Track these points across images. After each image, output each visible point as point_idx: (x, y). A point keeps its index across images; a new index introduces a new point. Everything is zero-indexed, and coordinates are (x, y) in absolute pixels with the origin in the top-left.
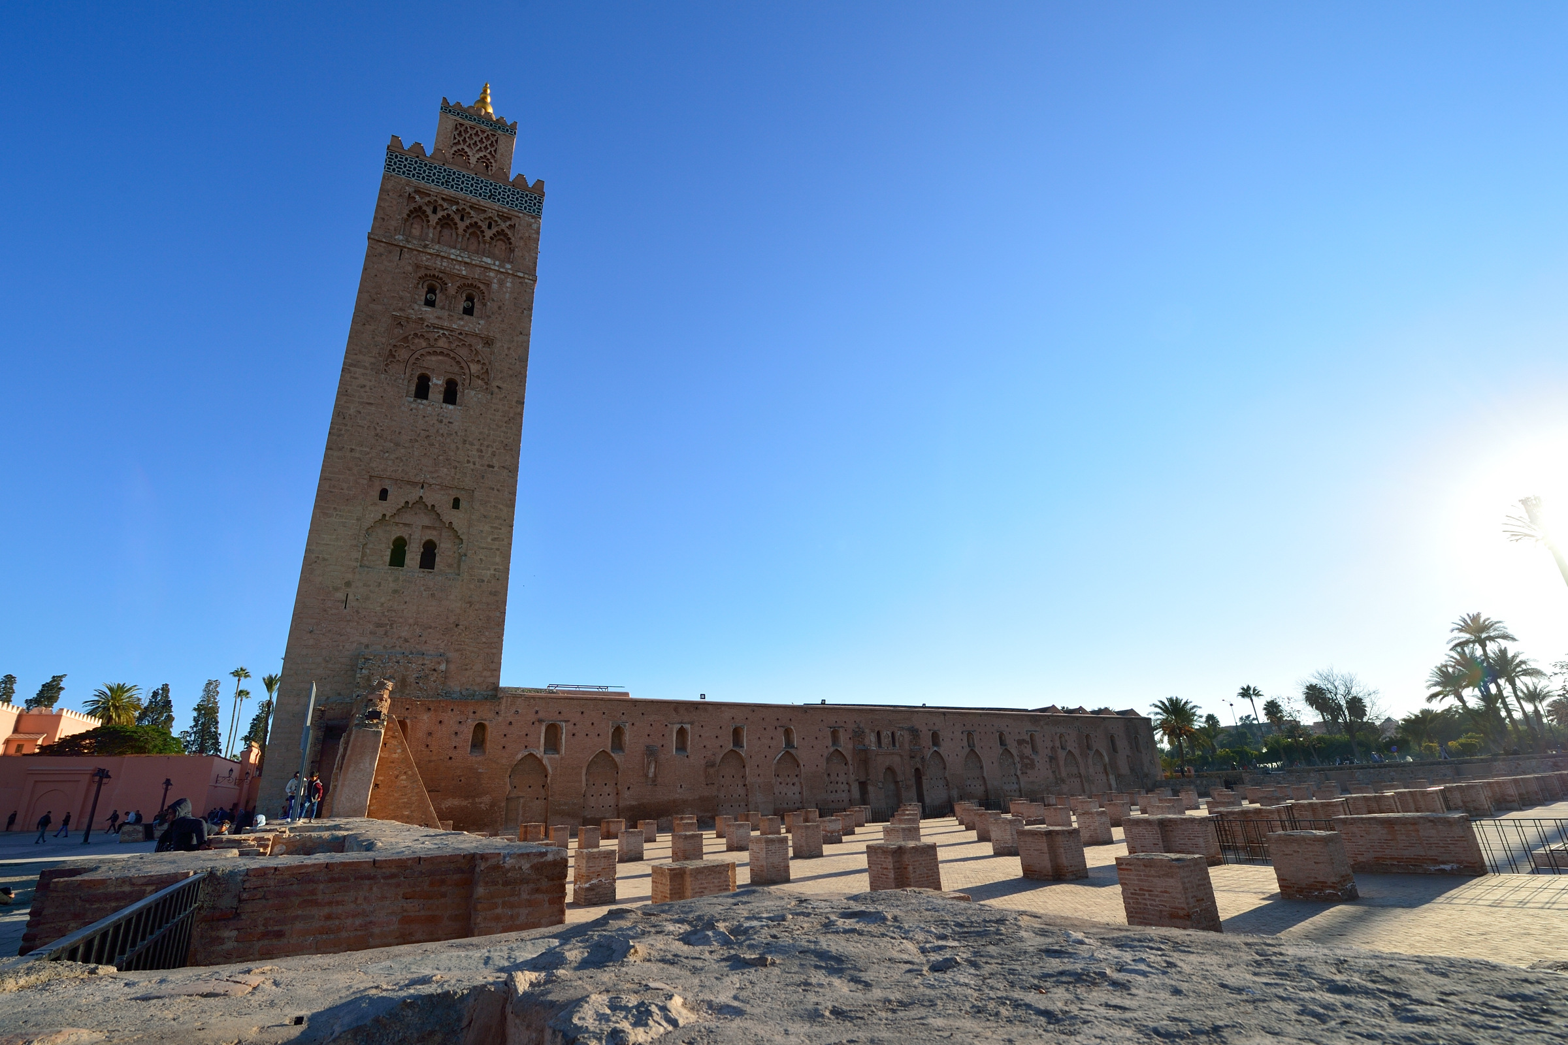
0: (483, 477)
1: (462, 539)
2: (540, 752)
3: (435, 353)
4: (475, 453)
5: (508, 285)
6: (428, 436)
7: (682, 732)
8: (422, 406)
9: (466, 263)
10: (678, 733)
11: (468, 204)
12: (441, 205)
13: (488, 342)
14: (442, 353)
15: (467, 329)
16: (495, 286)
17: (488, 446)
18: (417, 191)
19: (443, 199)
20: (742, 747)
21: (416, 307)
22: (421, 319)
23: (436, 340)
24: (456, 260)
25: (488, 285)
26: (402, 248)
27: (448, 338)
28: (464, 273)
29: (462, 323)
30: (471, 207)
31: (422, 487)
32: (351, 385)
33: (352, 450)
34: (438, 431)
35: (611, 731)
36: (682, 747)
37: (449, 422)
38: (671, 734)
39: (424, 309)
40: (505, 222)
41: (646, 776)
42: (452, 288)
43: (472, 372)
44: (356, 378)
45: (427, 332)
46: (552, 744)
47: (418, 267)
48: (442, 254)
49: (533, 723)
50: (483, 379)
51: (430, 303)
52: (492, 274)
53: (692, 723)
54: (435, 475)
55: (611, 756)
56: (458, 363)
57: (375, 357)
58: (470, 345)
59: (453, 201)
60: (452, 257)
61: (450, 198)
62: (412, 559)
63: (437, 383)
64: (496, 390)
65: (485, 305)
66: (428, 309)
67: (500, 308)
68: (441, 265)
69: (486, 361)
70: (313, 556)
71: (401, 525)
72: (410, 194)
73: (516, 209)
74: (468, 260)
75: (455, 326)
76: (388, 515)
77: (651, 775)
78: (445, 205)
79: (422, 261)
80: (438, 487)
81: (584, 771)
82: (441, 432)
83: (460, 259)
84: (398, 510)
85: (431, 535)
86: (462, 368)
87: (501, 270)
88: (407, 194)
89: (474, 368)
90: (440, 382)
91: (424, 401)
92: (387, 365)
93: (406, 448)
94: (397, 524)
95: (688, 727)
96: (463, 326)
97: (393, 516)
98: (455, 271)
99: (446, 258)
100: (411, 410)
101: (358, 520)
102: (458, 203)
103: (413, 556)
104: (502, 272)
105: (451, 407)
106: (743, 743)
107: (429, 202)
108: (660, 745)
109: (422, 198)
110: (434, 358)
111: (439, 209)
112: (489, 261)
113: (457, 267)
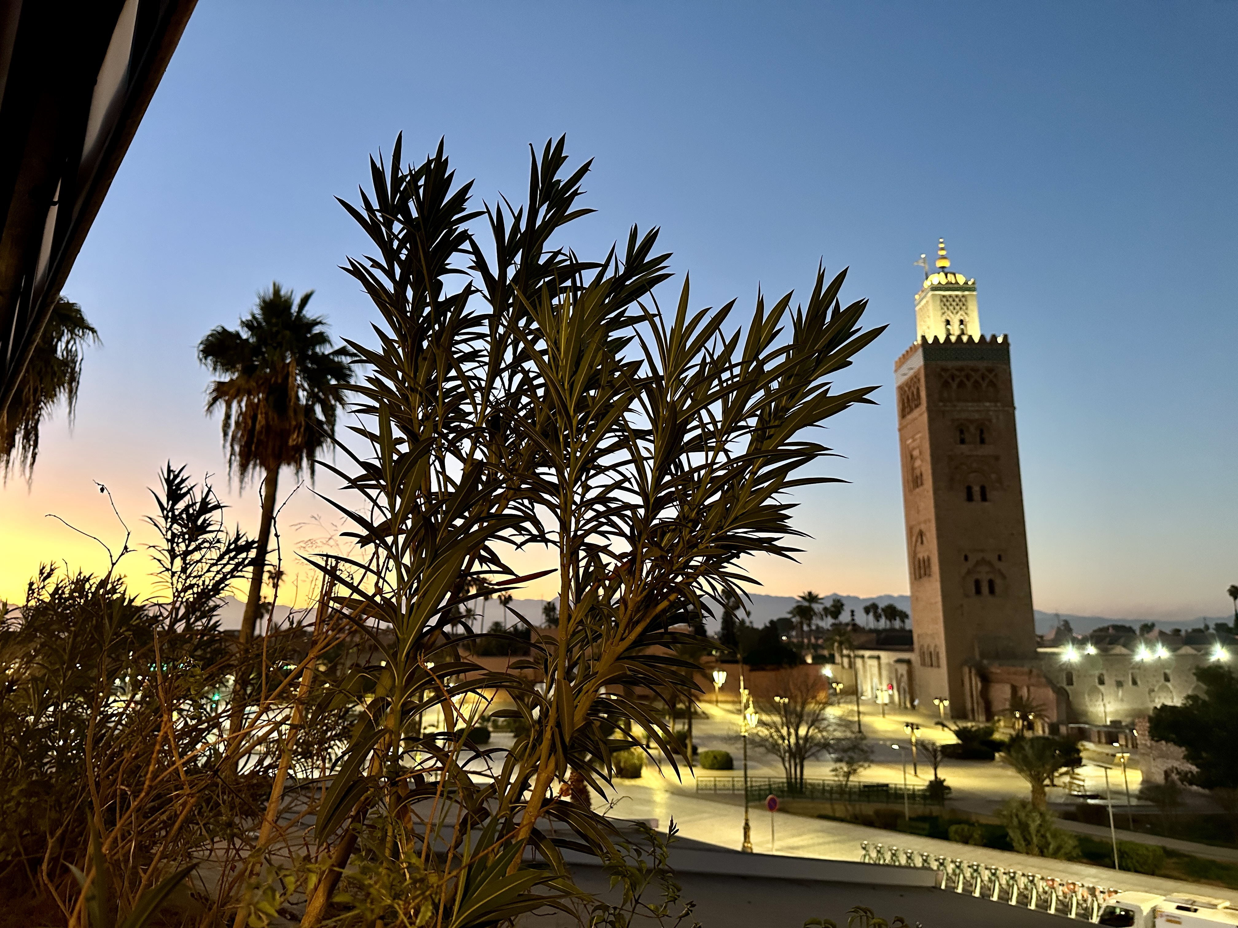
0: (1010, 541)
1: (1006, 577)
3: (972, 472)
4: (1003, 528)
5: (1001, 417)
7: (1134, 674)
8: (973, 506)
9: (977, 410)
11: (970, 369)
12: (956, 375)
13: (997, 458)
14: (975, 472)
15: (985, 454)
16: (994, 421)
18: (943, 370)
19: (956, 370)
21: (957, 446)
22: (962, 453)
23: (971, 464)
24: (971, 410)
25: (990, 421)
26: (944, 411)
27: (976, 461)
28: (977, 417)
29: (981, 450)
30: (972, 370)
31: (983, 551)
32: (939, 502)
33: (948, 536)
34: (983, 518)
36: (1134, 682)
37: (987, 512)
40: (991, 373)
41: (1118, 696)
42: (972, 429)
43: (992, 479)
44: (940, 497)
45: (966, 461)
47: (953, 421)
48: (964, 409)
49: (1059, 671)
50: (999, 483)
51: (963, 441)
52: (991, 413)
54: (987, 544)
55: (1097, 687)
56: (985, 475)
57: (946, 482)
58: (988, 463)
59: (961, 369)
60: (969, 409)
61: (959, 368)
63: (976, 489)
64: (1006, 488)
65: (991, 435)
66: (963, 446)
67: (999, 435)
68: (965, 416)
69: (999, 471)
70: (945, 594)
71: (976, 573)
72: (939, 374)
74: (977, 408)
75: (979, 454)
76: (970, 568)
78: (958, 374)
79: (955, 416)
80: (990, 550)
81: (1086, 695)
82: (985, 519)
83: (973, 409)
84: (974, 565)
85: (991, 576)
86: (987, 478)
87: (995, 408)
89: (993, 476)
90: (978, 489)
91: (974, 503)
92: (951, 485)
94: (974, 572)
95: (1137, 673)
96: (982, 452)
97: (972, 569)
98: (973, 418)
99: (966, 410)
100: (968, 509)
101: (959, 573)
102: (964, 370)
103: (985, 589)
104: (997, 410)
105: (986, 504)
106: (1169, 680)
107: (950, 375)
108: (1122, 681)
109: (946, 374)
110: (972, 475)
111: (955, 377)
112: (988, 404)
113: (973, 415)
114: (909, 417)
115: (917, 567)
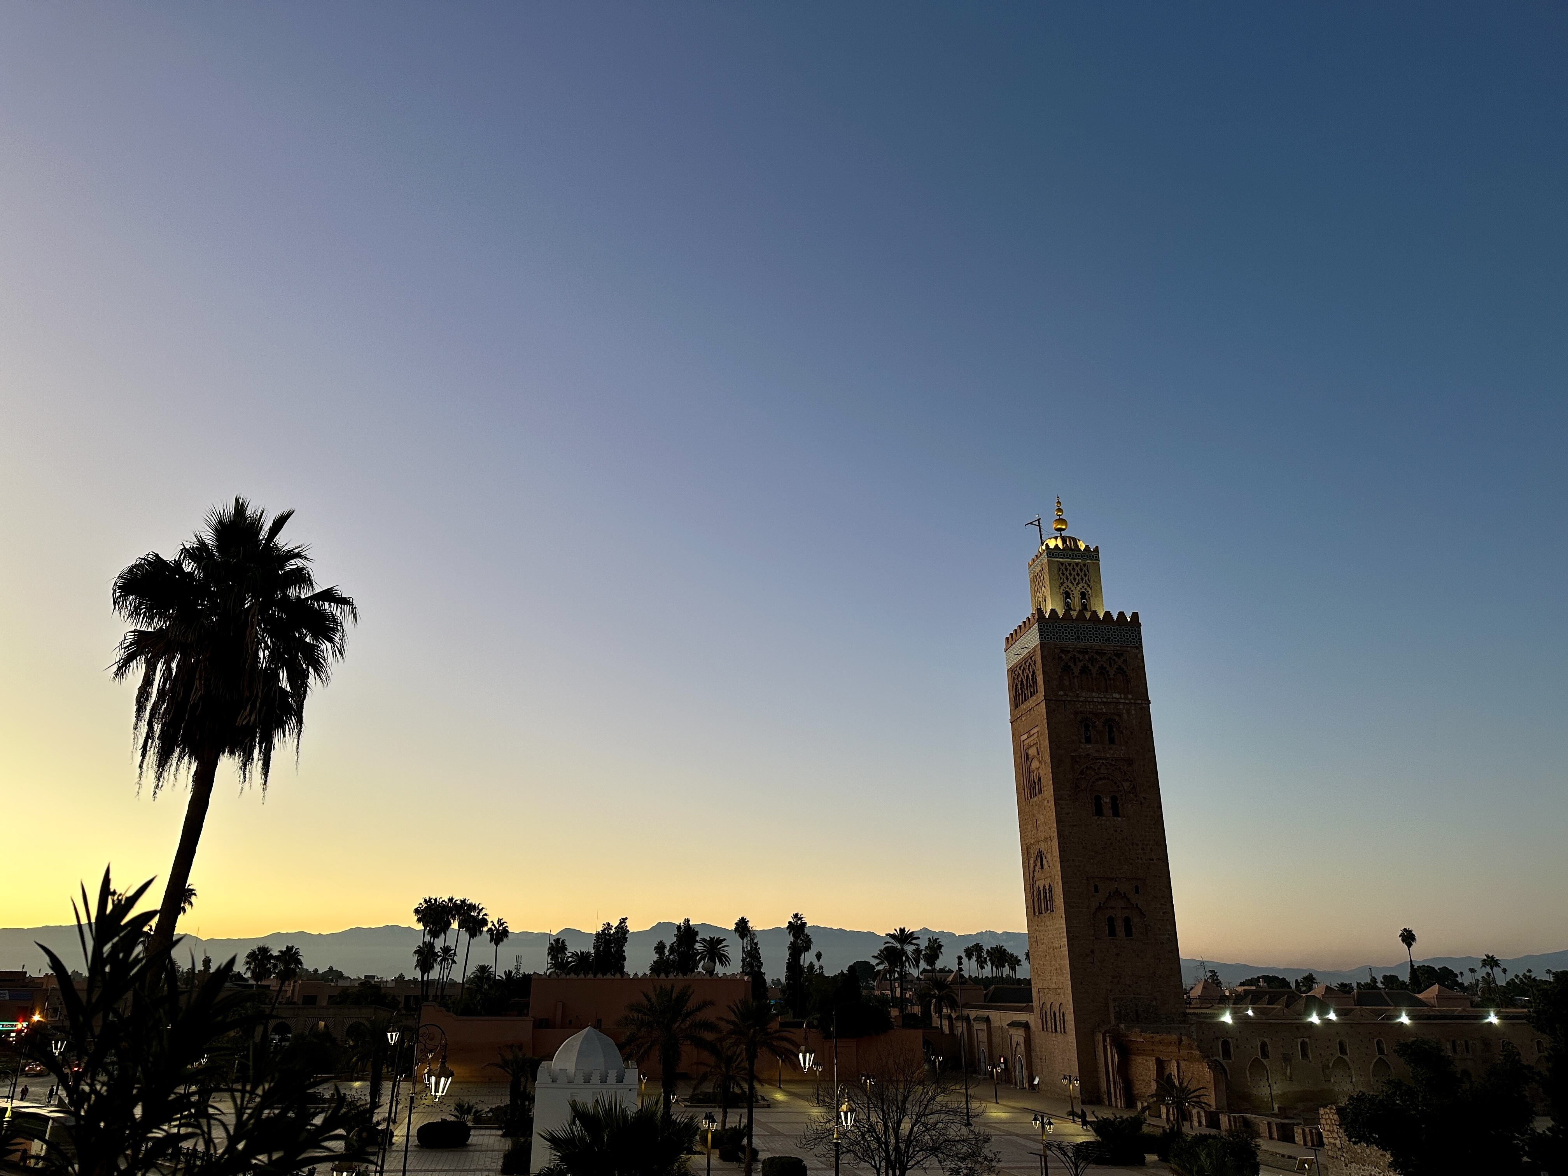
0: (1148, 868)
1: (1145, 915)
2: (1220, 1058)
3: (1101, 779)
4: (1140, 851)
5: (1133, 712)
6: (1111, 844)
7: (1303, 1044)
8: (1103, 822)
9: (1104, 702)
10: (1301, 1044)
11: (1094, 651)
12: (1079, 658)
13: (1130, 762)
14: (1104, 778)
15: (1115, 756)
16: (1125, 716)
17: (1147, 845)
18: (1062, 651)
19: (1078, 652)
20: (1347, 1054)
21: (1083, 746)
22: (1087, 755)
23: (1099, 769)
24: (1097, 702)
25: (1120, 716)
26: (1064, 701)
27: (1106, 765)
28: (1104, 710)
29: (1112, 752)
30: (1097, 653)
31: (1116, 881)
32: (1062, 814)
33: (1073, 860)
34: (1116, 839)
35: (1259, 1044)
36: (1305, 1055)
37: (1121, 831)
38: (1297, 1046)
39: (1088, 746)
40: (1119, 658)
41: (1285, 1074)
42: (1099, 724)
43: (1125, 788)
44: (1063, 808)
45: (1092, 764)
46: (1227, 1053)
47: (1076, 713)
48: (1089, 699)
49: (1213, 1040)
50: (1133, 793)
51: (1088, 740)
52: (1121, 706)
53: (1309, 1037)
54: (1122, 871)
55: (1261, 1061)
56: (1116, 783)
57: (1069, 790)
58: (1120, 768)
59: (1084, 652)
60: (1095, 700)
61: (1082, 650)
62: (1120, 931)
63: (1106, 800)
64: (1143, 801)
65: (1122, 733)
67: (1132, 733)
68: (1090, 708)
69: (1132, 779)
70: (1071, 935)
71: (1109, 908)
72: (1058, 655)
73: (1125, 645)
74: (1104, 700)
75: (1108, 756)
76: (1102, 902)
77: (1288, 1074)
78: (1081, 657)
79: (1078, 708)
80: (1124, 880)
81: (1248, 1072)
82: (1118, 839)
83: (1100, 700)
84: (1107, 899)
85: (1127, 914)
86: (1118, 786)
87: (1127, 702)
88: (1056, 656)
89: (1126, 785)
90: (1108, 801)
91: (1104, 818)
92: (1077, 795)
93: (1101, 854)
94: (1107, 908)
95: (1307, 1040)
96: (1113, 754)
97: (1104, 904)
98: (1099, 711)
99: (1091, 702)
100: (1098, 826)
101: (1088, 908)
102: (1087, 653)
104: (1127, 703)
105: (1119, 819)
106: (1346, 1052)
107: (1071, 657)
108: (1290, 1053)
109: (1066, 656)
110: (1100, 783)
111: (1077, 660)
112: (1117, 696)
113: (1099, 707)
114: (1023, 707)
115: (1036, 899)
